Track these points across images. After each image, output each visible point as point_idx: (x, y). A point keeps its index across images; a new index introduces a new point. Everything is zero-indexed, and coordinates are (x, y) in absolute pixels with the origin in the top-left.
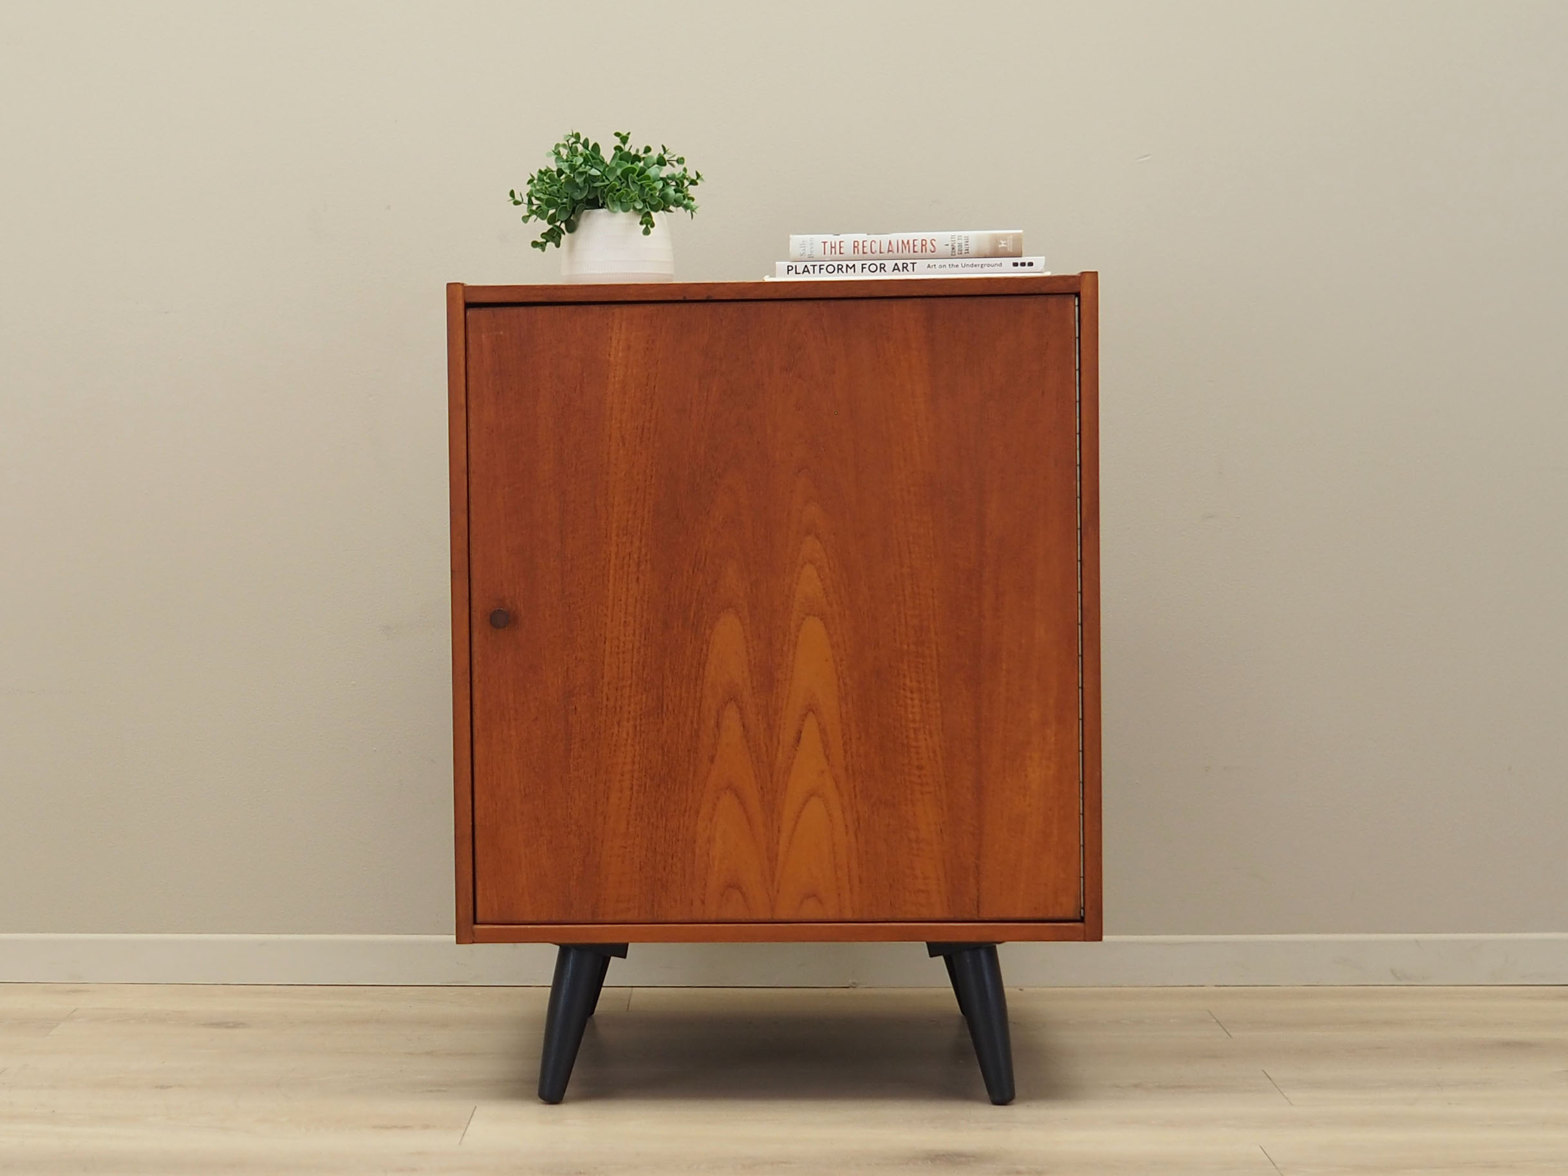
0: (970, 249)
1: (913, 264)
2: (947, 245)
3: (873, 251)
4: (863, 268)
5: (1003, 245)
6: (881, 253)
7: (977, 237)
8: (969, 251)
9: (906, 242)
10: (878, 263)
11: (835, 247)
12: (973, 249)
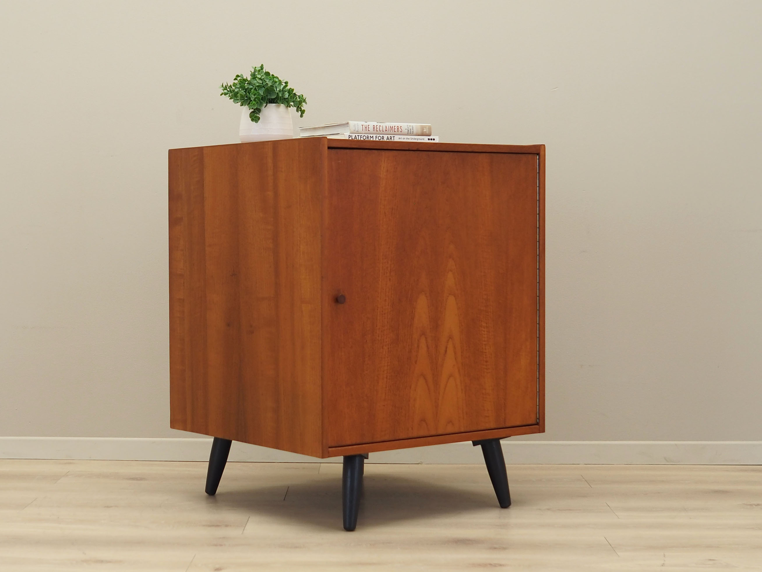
0: (414, 131)
1: (394, 137)
2: (406, 129)
3: (380, 130)
4: (376, 138)
5: (425, 131)
6: (383, 131)
7: (416, 126)
8: (414, 132)
9: (391, 127)
10: (381, 136)
11: (366, 128)
12: (415, 132)
